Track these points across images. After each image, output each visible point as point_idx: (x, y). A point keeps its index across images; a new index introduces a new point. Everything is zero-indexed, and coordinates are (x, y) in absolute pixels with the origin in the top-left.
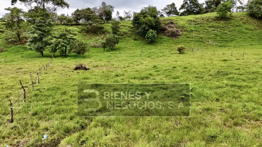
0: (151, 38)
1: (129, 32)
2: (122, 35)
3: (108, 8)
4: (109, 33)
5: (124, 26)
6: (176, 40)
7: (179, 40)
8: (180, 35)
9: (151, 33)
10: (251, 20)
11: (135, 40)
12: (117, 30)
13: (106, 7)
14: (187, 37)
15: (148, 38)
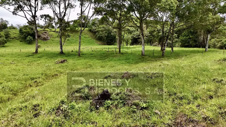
0: (29, 41)
1: (18, 37)
2: (13, 39)
3: (5, 22)
4: (3, 37)
5: (15, 33)
6: (45, 42)
7: (47, 42)
8: (48, 39)
9: (29, 38)
10: (89, 33)
11: (21, 41)
12: (8, 36)
13: (4, 21)
14: (52, 41)
15: (28, 41)
